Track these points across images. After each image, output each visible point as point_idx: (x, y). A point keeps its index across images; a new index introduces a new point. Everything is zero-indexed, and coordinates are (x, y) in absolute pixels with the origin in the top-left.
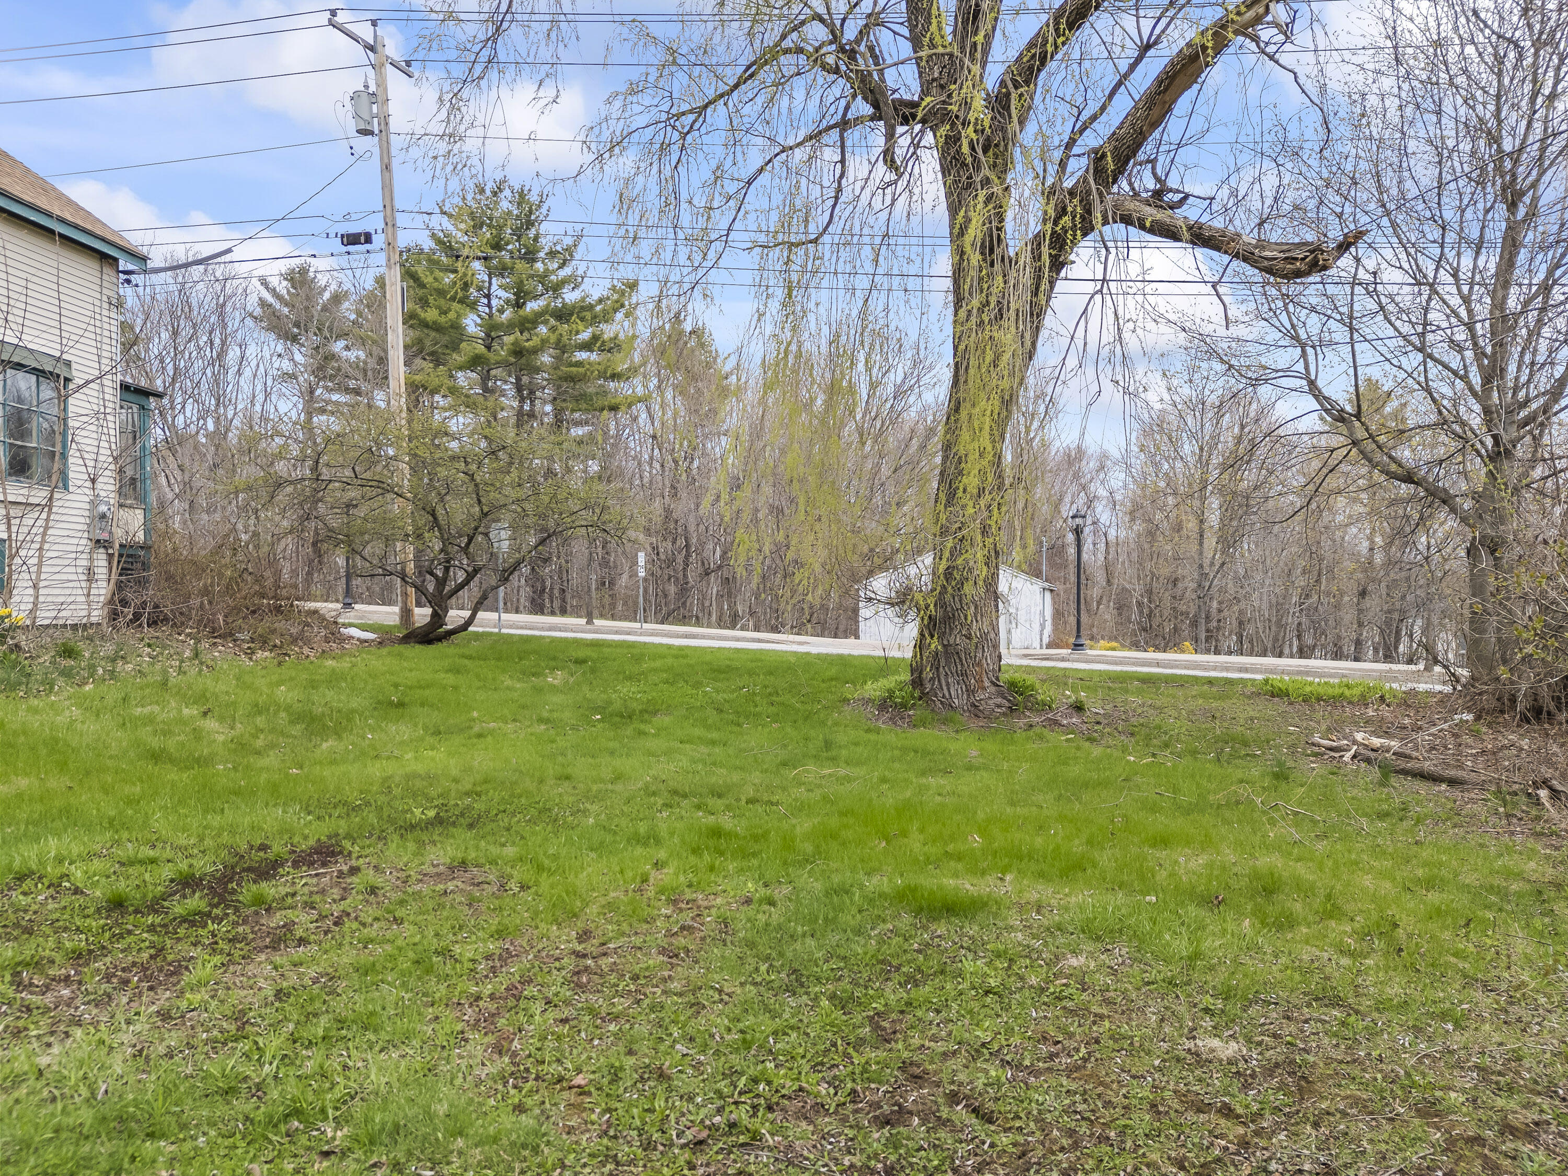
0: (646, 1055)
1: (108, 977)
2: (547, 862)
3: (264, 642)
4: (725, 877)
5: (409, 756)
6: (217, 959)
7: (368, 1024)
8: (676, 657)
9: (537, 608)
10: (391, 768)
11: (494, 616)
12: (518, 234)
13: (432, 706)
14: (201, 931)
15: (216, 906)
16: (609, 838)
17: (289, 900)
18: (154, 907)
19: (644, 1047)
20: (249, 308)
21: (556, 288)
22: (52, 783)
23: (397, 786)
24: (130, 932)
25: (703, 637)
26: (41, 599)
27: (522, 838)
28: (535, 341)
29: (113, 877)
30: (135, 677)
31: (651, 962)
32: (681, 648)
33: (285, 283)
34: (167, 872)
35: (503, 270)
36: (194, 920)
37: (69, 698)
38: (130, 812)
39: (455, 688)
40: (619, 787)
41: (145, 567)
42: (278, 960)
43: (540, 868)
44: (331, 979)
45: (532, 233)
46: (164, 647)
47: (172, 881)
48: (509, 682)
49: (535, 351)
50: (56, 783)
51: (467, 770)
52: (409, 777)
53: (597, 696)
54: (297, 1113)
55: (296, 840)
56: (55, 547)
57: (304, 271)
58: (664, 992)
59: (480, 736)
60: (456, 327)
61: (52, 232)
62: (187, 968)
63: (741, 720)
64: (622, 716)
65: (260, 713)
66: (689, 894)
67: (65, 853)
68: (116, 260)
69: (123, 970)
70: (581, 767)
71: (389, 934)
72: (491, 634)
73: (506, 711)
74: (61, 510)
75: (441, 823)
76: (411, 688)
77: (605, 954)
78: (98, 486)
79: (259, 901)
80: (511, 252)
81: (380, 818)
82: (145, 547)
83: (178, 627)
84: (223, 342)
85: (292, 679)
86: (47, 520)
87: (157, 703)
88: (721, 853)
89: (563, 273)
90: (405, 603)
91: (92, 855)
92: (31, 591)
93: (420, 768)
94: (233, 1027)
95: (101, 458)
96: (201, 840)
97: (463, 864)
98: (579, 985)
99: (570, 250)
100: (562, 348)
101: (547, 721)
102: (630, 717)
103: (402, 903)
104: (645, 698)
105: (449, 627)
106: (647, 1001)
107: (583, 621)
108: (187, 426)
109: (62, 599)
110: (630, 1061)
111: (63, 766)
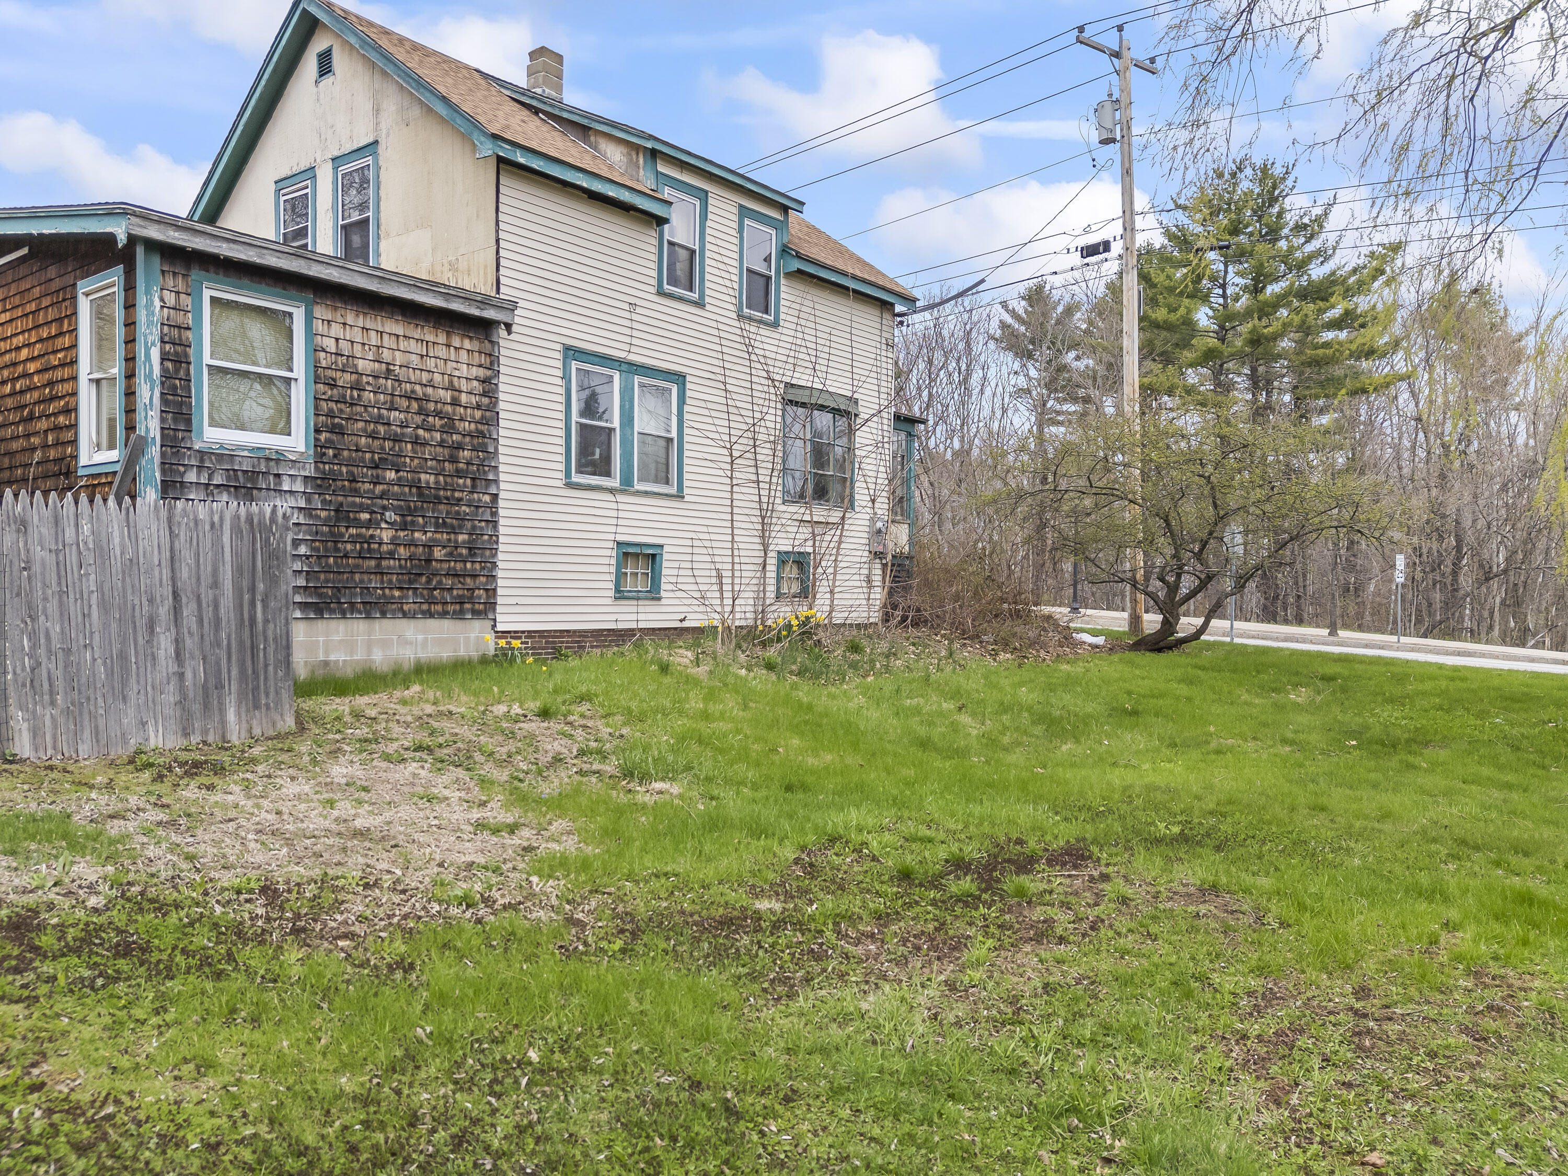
0: (1455, 1150)
1: (904, 941)
2: (1308, 902)
3: (1005, 644)
4: (1544, 955)
5: (1146, 766)
6: (990, 943)
7: (1133, 1036)
8: (1452, 679)
9: (1269, 615)
10: (1130, 777)
11: (1226, 624)
12: (1259, 213)
13: (1166, 717)
14: (974, 913)
15: (985, 891)
16: (1382, 886)
17: (1048, 897)
18: (935, 882)
19: (1452, 1139)
20: (992, 332)
21: (1302, 266)
22: (849, 760)
23: (1139, 796)
24: (917, 903)
25: (1483, 655)
26: (836, 602)
27: (1277, 869)
28: (1276, 326)
29: (900, 851)
30: (904, 671)
31: (1451, 1040)
32: (1456, 669)
33: (1023, 303)
34: (942, 853)
35: (1241, 255)
36: (968, 901)
37: (857, 688)
38: (908, 793)
39: (1189, 699)
40: (1387, 827)
41: (909, 575)
42: (1043, 955)
43: (1302, 907)
44: (1093, 983)
45: (1275, 210)
46: (926, 646)
47: (947, 861)
48: (1245, 697)
49: (1275, 337)
50: (852, 760)
51: (1209, 787)
52: (1150, 788)
53: (1351, 719)
54: (1074, 1110)
55: (1048, 838)
56: (846, 559)
57: (1040, 289)
58: (1473, 1080)
59: (1218, 752)
60: (1189, 323)
61: (847, 288)
62: (965, 945)
63: (1547, 761)
64: (1383, 745)
65: (1005, 711)
66: (1494, 968)
67: (862, 823)
68: (892, 305)
69: (915, 936)
70: (1337, 797)
71: (1145, 949)
72: (1223, 644)
73: (1245, 728)
74: (852, 528)
75: (1187, 841)
76: (1144, 697)
77: (1390, 1019)
78: (877, 505)
79: (1021, 892)
80: (1251, 234)
81: (1125, 828)
82: (910, 557)
83: (936, 629)
84: (968, 366)
85: (1031, 681)
86: (841, 536)
87: (922, 696)
88: (1536, 926)
89: (1309, 248)
90: (1134, 609)
91: (882, 829)
92: (828, 596)
93: (1159, 780)
94: (1009, 1011)
95: (879, 481)
96: (966, 827)
97: (1214, 887)
98: (1360, 1047)
99: (1319, 221)
100: (1305, 329)
101: (1292, 743)
102: (1394, 746)
103: (1154, 918)
104: (1412, 725)
105: (1181, 635)
106: (1450, 1086)
107: (1325, 632)
108: (937, 445)
109: (851, 602)
110: (1436, 1153)
111: (855, 746)
